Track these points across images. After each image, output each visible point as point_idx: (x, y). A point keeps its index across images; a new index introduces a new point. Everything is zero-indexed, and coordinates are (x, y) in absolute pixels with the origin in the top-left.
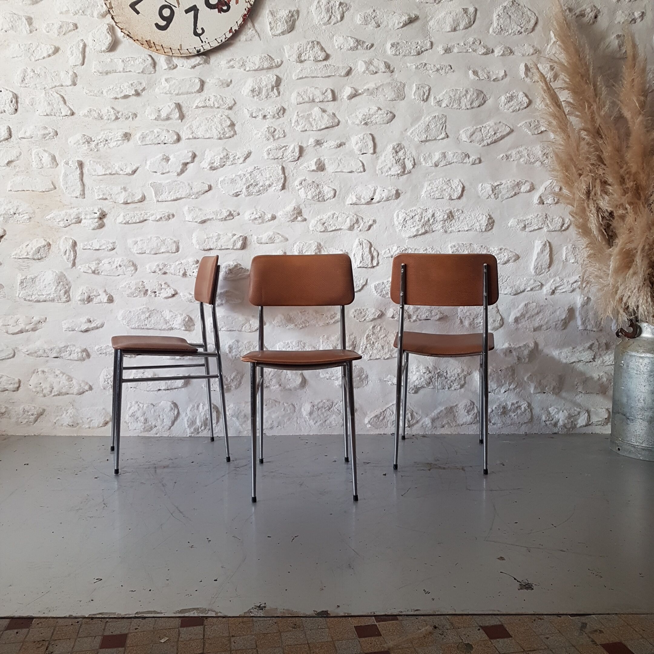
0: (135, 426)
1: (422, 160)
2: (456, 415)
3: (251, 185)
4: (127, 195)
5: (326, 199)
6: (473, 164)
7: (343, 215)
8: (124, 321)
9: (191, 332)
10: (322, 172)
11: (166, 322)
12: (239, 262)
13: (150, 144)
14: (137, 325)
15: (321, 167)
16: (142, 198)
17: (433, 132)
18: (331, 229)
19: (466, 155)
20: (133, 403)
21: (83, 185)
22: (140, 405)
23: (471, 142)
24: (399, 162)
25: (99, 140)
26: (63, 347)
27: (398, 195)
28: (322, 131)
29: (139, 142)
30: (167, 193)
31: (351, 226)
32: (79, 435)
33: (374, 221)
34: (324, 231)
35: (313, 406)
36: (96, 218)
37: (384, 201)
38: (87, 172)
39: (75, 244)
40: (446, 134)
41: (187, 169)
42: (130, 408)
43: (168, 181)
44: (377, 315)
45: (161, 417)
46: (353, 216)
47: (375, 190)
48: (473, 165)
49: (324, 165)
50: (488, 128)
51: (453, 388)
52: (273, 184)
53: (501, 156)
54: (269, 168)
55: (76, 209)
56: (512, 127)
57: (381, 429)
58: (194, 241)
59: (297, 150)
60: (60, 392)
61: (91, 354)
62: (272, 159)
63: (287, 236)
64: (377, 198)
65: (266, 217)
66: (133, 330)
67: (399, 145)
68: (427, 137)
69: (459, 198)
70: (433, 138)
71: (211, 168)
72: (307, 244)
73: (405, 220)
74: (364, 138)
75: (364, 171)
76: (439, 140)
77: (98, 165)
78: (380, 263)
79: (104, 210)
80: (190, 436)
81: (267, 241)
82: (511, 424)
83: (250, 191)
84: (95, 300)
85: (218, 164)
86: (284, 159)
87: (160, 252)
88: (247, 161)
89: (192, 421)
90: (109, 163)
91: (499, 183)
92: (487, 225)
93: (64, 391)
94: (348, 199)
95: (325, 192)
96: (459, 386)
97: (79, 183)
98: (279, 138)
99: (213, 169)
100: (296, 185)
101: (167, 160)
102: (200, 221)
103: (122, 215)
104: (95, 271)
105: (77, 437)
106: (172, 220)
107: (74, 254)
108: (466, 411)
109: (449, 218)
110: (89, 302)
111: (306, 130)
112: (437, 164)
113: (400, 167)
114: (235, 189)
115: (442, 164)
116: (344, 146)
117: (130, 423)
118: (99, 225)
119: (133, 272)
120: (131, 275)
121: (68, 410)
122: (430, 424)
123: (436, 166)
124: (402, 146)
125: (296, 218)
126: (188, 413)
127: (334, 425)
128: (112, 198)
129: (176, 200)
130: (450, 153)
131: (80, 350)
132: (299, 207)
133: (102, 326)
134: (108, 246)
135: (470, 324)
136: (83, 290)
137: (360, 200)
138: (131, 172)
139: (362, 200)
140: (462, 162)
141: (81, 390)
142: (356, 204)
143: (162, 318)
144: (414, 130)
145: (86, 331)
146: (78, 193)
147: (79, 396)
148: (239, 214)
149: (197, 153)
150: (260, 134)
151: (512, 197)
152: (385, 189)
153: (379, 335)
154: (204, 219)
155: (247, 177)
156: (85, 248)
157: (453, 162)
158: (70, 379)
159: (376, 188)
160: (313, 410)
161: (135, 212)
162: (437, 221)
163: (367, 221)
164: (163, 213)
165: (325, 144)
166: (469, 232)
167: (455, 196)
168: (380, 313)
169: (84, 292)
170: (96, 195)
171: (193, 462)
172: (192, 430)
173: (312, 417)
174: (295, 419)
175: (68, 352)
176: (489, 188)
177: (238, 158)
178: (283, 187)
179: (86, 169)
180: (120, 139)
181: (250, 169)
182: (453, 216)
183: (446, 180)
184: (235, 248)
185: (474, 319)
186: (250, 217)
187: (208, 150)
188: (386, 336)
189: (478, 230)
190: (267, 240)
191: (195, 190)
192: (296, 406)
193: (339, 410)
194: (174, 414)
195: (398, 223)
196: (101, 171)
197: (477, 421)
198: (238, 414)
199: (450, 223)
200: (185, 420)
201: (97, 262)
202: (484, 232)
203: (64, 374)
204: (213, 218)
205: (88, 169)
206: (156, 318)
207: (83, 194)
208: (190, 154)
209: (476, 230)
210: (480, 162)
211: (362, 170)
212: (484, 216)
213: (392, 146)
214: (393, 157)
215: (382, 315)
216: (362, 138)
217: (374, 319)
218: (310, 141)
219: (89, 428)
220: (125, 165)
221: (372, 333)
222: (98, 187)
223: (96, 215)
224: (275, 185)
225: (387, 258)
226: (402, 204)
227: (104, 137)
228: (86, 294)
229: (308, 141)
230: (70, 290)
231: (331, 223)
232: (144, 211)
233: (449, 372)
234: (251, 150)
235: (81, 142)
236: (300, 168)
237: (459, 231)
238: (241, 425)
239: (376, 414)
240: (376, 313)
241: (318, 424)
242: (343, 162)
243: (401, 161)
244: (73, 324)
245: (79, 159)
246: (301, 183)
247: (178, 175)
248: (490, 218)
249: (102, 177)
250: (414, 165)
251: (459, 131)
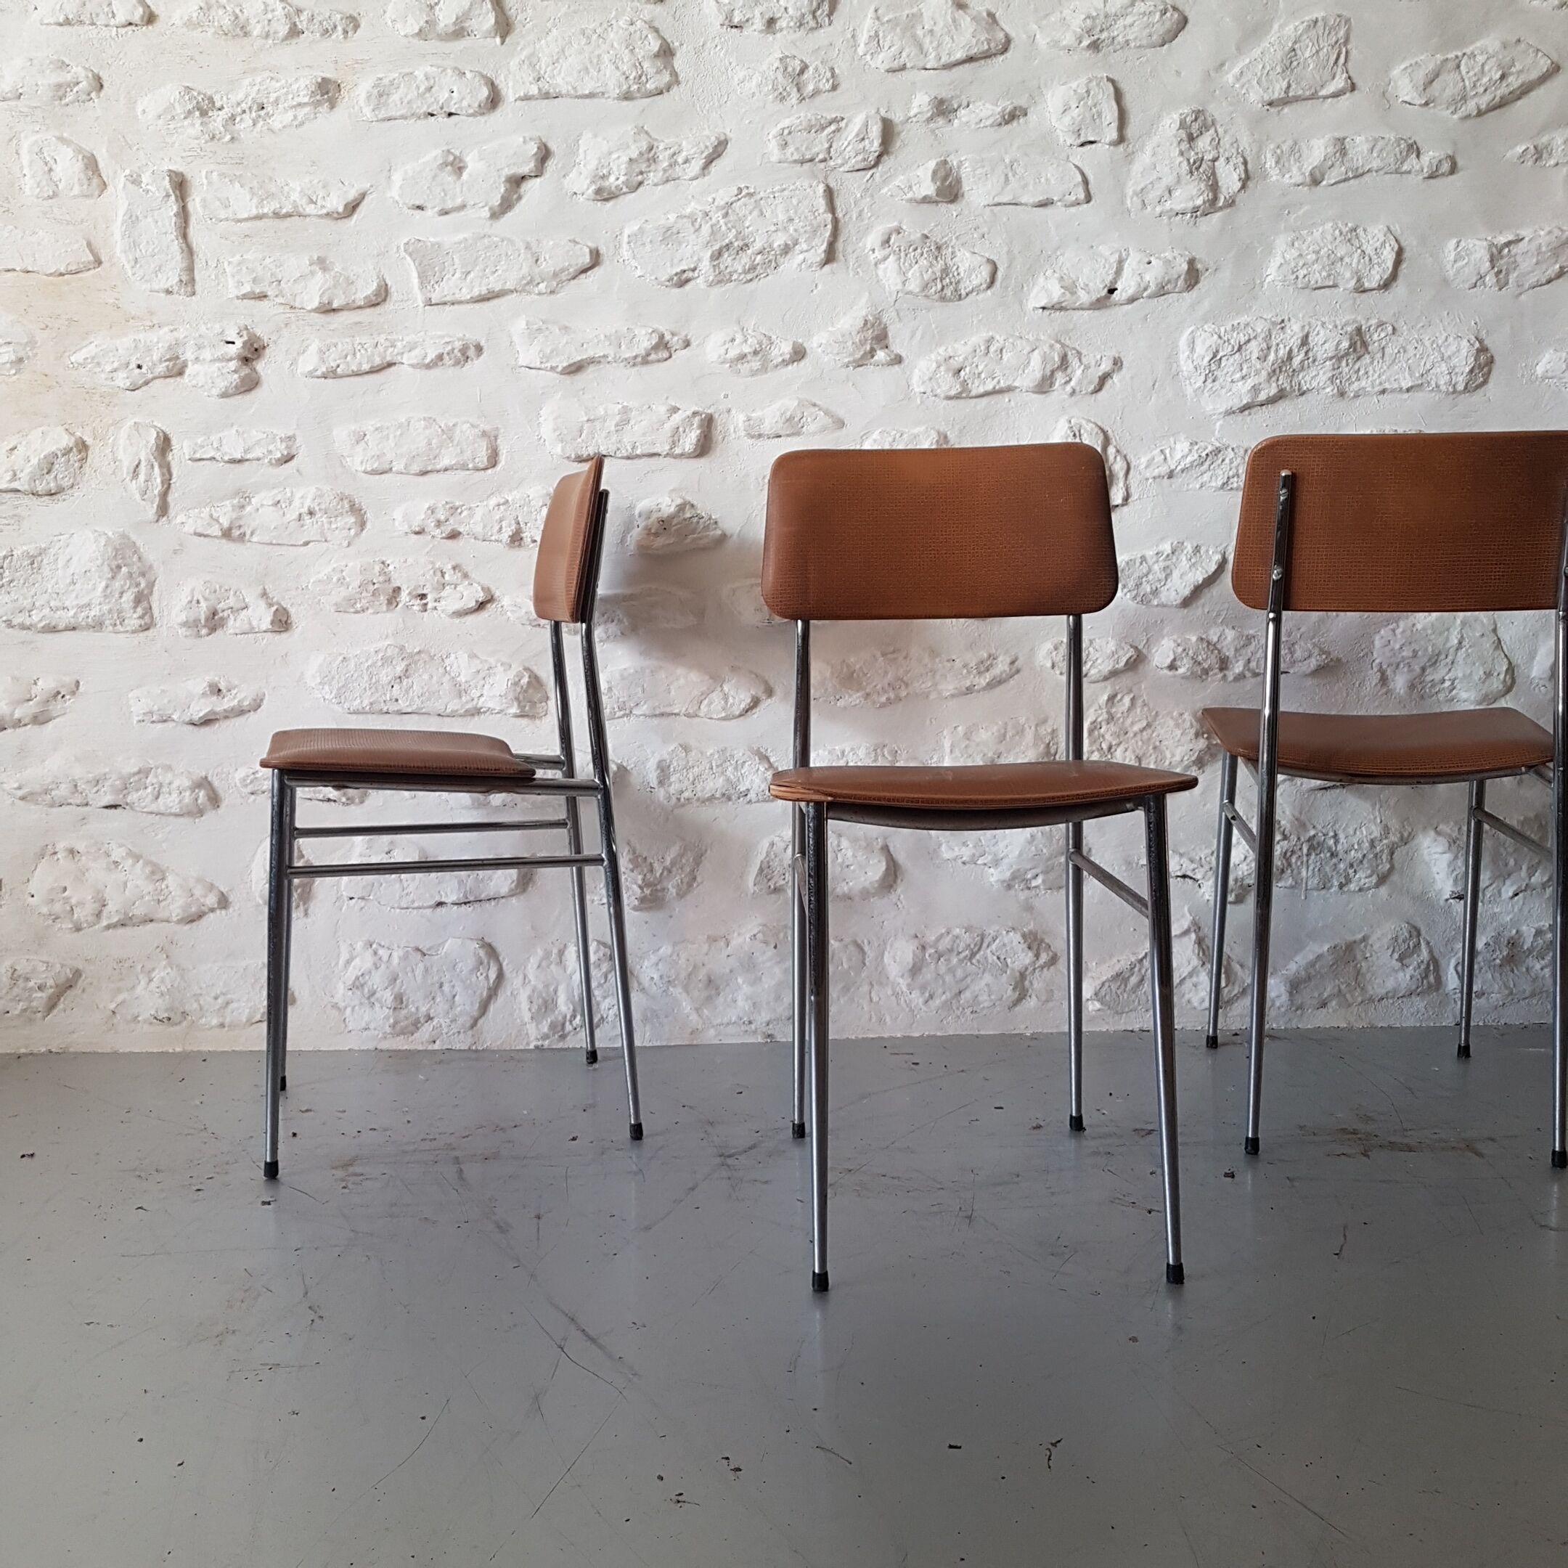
0: (366, 1018)
1: (1270, 163)
2: (1364, 970)
3: (728, 246)
4: (330, 283)
5: (963, 292)
6: (1432, 177)
7: (1019, 342)
8: (327, 687)
9: (538, 722)
10: (952, 206)
11: (460, 691)
12: (689, 498)
13: (404, 117)
14: (366, 702)
15: (949, 190)
16: (377, 294)
17: (1310, 69)
18: (981, 390)
19: (1410, 147)
20: (359, 945)
21: (189, 251)
22: (381, 952)
23: (1427, 104)
24: (1197, 169)
25: (239, 104)
26: (135, 774)
27: (1193, 276)
28: (954, 70)
29: (367, 111)
30: (458, 275)
31: (1044, 379)
32: (189, 1048)
33: (1115, 364)
34: (957, 397)
35: (924, 948)
36: (231, 359)
37: (1149, 297)
38: (200, 210)
39: (164, 444)
40: (1349, 78)
41: (520, 198)
42: (348, 962)
43: (460, 237)
44: (1124, 660)
45: (446, 988)
46: (1051, 346)
47: (1121, 262)
48: (1432, 181)
49: (958, 181)
50: (1480, 59)
51: (1353, 886)
52: (796, 244)
53: (1520, 149)
54: (786, 193)
55: (166, 329)
56: (1555, 58)
57: (1133, 1015)
58: (547, 430)
59: (875, 131)
60: (125, 913)
61: (221, 792)
62: (795, 161)
63: (841, 413)
64: (1126, 287)
65: (775, 352)
66: (354, 717)
67: (1198, 114)
68: (1289, 87)
69: (1386, 285)
70: (1308, 93)
71: (599, 191)
72: (905, 436)
73: (1215, 356)
74: (1088, 92)
75: (1088, 199)
76: (1325, 98)
77: (237, 185)
78: (1134, 497)
79: (258, 332)
80: (537, 1047)
81: (779, 428)
82: (1533, 995)
83: (722, 267)
84: (233, 625)
85: (622, 178)
86: (832, 163)
87: (438, 467)
88: (714, 168)
89: (545, 1002)
90: (271, 179)
91: (1511, 238)
92: (1471, 371)
93: (139, 910)
94: (1035, 291)
95: (961, 270)
96: (1374, 879)
97: (176, 246)
98: (816, 93)
99: (605, 195)
100: (869, 246)
101: (457, 166)
102: (565, 364)
103: (314, 348)
104: (230, 529)
105: (186, 1056)
106: (475, 365)
107: (163, 475)
108: (1396, 956)
109: (1355, 350)
110: (213, 630)
111: (903, 68)
112: (1318, 174)
113: (1202, 186)
114: (676, 261)
115: (1332, 177)
116: (1022, 120)
117: (348, 1011)
118: (243, 380)
119: (353, 532)
120: (345, 544)
121: (154, 969)
122: (1285, 998)
123: (1316, 182)
124: (1210, 120)
125: (872, 353)
126: (531, 976)
127: (986, 1004)
128: (280, 294)
129: (488, 299)
130: (1358, 139)
131: (187, 783)
132: (878, 318)
133: (257, 705)
134: (271, 447)
135: (1412, 686)
136: (193, 590)
137: (1073, 293)
138: (341, 209)
139: (1082, 294)
140: (1397, 172)
141: (193, 909)
142: (1061, 309)
143: (447, 677)
144: (1247, 66)
145: (207, 722)
146: (172, 277)
147: (188, 927)
148: (687, 344)
149: (553, 146)
150: (757, 79)
151: (1549, 281)
152: (1152, 259)
153: (1129, 721)
154: (579, 358)
155: (714, 220)
156: (198, 456)
157: (1369, 171)
158: (158, 873)
159: (1124, 254)
160: (923, 958)
161: (358, 340)
162: (1314, 361)
163: (1093, 363)
164: (447, 340)
165: (962, 112)
166: (1418, 395)
167: (1373, 280)
168: (1131, 652)
169: (198, 596)
170: (231, 283)
171: (574, 1139)
172: (545, 1028)
173: (920, 979)
174: (865, 988)
175: (149, 790)
176: (1478, 252)
177: (686, 161)
178: (830, 256)
179: (198, 200)
180: (306, 100)
181: (724, 196)
182: (1365, 345)
183: (1345, 230)
184: (678, 451)
185: (1423, 669)
186: (723, 351)
187: (590, 135)
188: (1149, 725)
189: (1443, 388)
190: (780, 425)
191: (547, 266)
192: (866, 948)
193: (1002, 957)
194: (487, 977)
195: (1191, 367)
196: (245, 205)
197: (1430, 986)
198: (690, 975)
199: (1356, 367)
200: (523, 996)
201: (235, 501)
202: (1461, 393)
203: (137, 858)
204: (605, 356)
205: (204, 200)
206: (426, 677)
207: (189, 282)
208: (532, 148)
209: (1437, 386)
210: (1453, 169)
211: (1082, 196)
212: (1465, 343)
213: (1176, 117)
214: (1182, 153)
215: (1137, 662)
216: (1082, 90)
217: (1114, 674)
218: (915, 103)
219: (222, 1025)
220: (324, 187)
221: (1105, 716)
222: (238, 257)
223: (233, 350)
224: (805, 246)
225: (1154, 478)
226: (1206, 304)
227: (253, 95)
228: (203, 604)
229: (908, 104)
230: (151, 593)
231: (981, 368)
232: (383, 337)
233: (1341, 836)
234: (728, 133)
235: (179, 110)
236: (884, 190)
237: (1383, 392)
238: (697, 1010)
239: (1117, 968)
240: (1121, 653)
241: (937, 1002)
242: (1020, 170)
243: (1204, 166)
244: (166, 701)
245: (173, 168)
246: (888, 241)
247: (495, 215)
248: (1483, 349)
249: (249, 224)
250: (1246, 180)
251: (1387, 70)
